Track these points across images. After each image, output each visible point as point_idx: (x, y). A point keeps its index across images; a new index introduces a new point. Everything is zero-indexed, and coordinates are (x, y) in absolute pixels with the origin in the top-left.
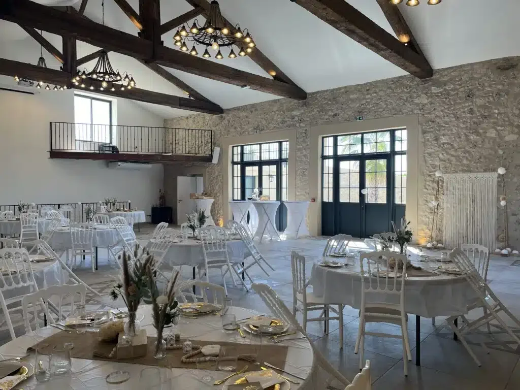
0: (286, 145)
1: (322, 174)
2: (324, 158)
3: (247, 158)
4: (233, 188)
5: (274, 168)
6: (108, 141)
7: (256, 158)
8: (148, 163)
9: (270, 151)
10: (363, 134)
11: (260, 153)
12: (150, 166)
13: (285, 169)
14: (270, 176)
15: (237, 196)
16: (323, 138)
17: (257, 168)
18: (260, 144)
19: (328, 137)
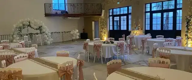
0: (130, 8)
1: (145, 19)
2: (146, 12)
3: (115, 14)
4: (109, 26)
5: (125, 17)
6: (64, 10)
7: (118, 13)
8: (78, 17)
9: (124, 11)
10: (162, 2)
11: (120, 11)
12: (79, 18)
13: (130, 17)
14: (124, 20)
15: (111, 29)
16: (146, 4)
17: (119, 17)
18: (120, 8)
19: (148, 4)
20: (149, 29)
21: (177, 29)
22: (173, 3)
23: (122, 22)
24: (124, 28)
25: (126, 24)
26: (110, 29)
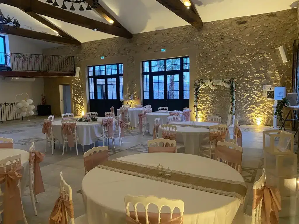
0: (121, 66)
1: (143, 83)
2: (144, 74)
3: (97, 74)
4: (89, 93)
5: (114, 80)
6: (4, 63)
7: (103, 74)
8: (33, 77)
9: (112, 69)
10: (165, 60)
11: (106, 70)
12: (34, 79)
13: (121, 80)
14: (112, 85)
15: (93, 97)
16: (143, 62)
17: (104, 80)
18: (105, 65)
19: (146, 61)
20: (148, 98)
21: (185, 98)
22: (178, 61)
23: (109, 87)
24: (112, 96)
25: (115, 90)
26: (91, 98)
